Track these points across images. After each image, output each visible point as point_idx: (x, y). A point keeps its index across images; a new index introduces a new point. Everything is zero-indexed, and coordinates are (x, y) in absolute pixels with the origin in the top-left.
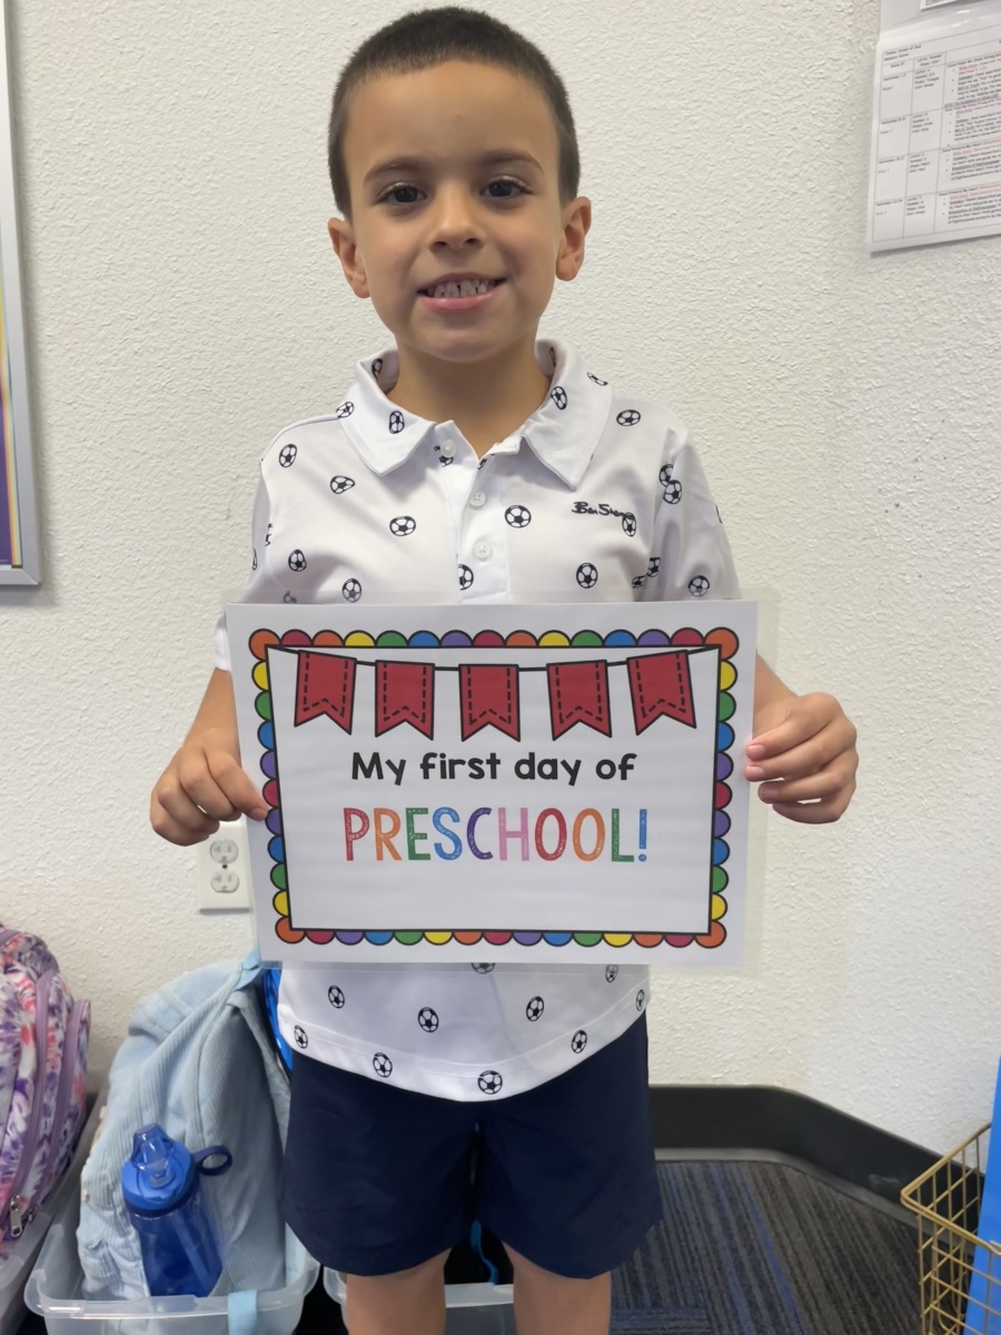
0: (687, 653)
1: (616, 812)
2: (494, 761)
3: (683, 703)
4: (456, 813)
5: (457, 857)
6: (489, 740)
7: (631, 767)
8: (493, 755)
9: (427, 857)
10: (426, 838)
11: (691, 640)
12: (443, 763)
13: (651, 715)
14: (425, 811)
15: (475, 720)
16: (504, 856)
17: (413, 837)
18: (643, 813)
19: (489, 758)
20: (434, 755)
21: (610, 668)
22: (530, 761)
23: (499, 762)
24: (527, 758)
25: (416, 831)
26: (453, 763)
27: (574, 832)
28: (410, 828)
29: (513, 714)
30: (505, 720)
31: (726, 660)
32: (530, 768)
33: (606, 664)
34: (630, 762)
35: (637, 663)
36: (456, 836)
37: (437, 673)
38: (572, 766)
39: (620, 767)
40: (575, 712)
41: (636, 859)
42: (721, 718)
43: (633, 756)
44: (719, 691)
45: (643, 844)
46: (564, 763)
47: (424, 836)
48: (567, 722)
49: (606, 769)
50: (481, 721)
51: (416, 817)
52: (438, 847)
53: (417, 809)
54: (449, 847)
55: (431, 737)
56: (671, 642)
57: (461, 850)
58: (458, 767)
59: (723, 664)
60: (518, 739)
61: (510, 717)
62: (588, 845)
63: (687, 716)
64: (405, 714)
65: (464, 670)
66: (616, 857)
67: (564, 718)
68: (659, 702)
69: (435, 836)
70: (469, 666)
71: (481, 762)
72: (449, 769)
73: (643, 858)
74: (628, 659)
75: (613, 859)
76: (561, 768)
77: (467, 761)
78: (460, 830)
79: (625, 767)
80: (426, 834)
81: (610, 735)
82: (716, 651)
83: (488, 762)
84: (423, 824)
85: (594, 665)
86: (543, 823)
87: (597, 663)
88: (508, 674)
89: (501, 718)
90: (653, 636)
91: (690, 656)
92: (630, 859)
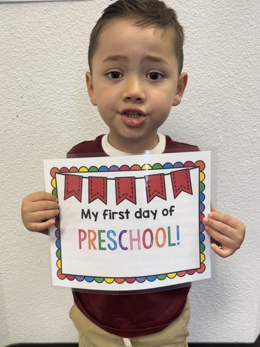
0: (189, 169)
1: (169, 227)
2: (127, 212)
3: (188, 187)
4: (114, 232)
5: (115, 249)
6: (126, 204)
7: (173, 211)
8: (127, 210)
9: (105, 249)
10: (105, 242)
11: (190, 165)
12: (110, 213)
13: (178, 191)
14: (104, 231)
15: (121, 197)
17: (101, 241)
18: (178, 227)
19: (126, 211)
20: (107, 210)
21: (165, 176)
22: (140, 212)
23: (129, 213)
24: (139, 211)
25: (102, 239)
26: (114, 213)
27: (156, 237)
28: (100, 238)
29: (134, 194)
30: (131, 197)
31: (201, 171)
32: (140, 214)
33: (164, 175)
34: (173, 209)
35: (173, 173)
36: (115, 241)
37: (108, 180)
38: (154, 212)
39: (170, 211)
40: (154, 192)
41: (176, 244)
42: (200, 191)
43: (173, 207)
44: (200, 182)
45: (178, 239)
46: (152, 211)
47: (104, 241)
48: (152, 196)
49: (165, 212)
50: (123, 198)
51: (101, 233)
52: (109, 245)
53: (102, 231)
54: (112, 246)
55: (106, 204)
56: (184, 166)
57: (117, 247)
58: (115, 215)
59: (201, 173)
60: (136, 204)
61: (133, 196)
62: (161, 242)
63: (190, 192)
64: (98, 195)
65: (117, 179)
66: (170, 245)
67: (151, 195)
68: (181, 187)
69: (108, 241)
70: (118, 178)
71: (123, 213)
72: (112, 216)
73: (178, 244)
74: (171, 172)
75: (169, 246)
76: (150, 213)
77: (118, 213)
78: (116, 239)
79: (171, 211)
80: (105, 240)
81: (166, 200)
82: (198, 169)
83: (126, 213)
84: (104, 236)
85: (160, 175)
86: (145, 235)
87: (161, 174)
88: (132, 180)
89: (129, 196)
90: (178, 164)
91: (190, 171)
92: (174, 244)
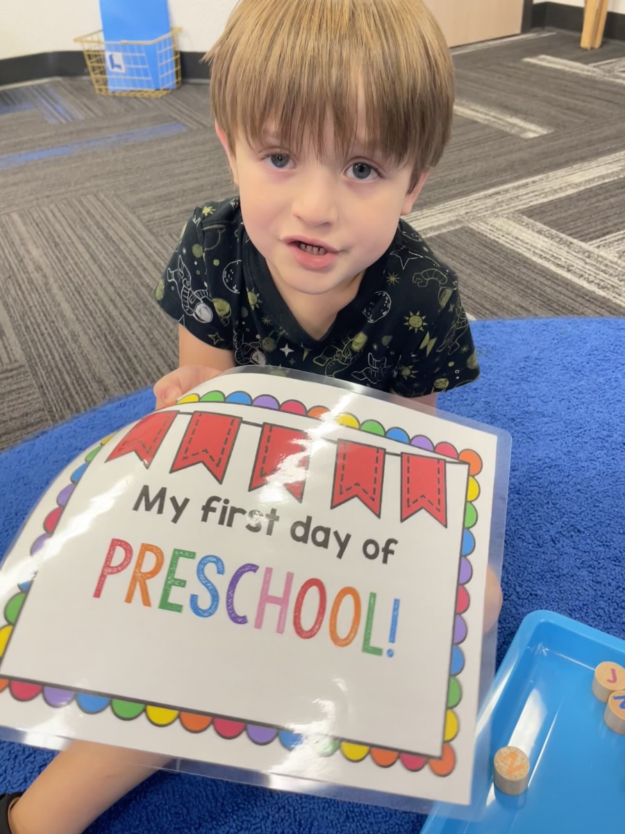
16: (258, 624)
